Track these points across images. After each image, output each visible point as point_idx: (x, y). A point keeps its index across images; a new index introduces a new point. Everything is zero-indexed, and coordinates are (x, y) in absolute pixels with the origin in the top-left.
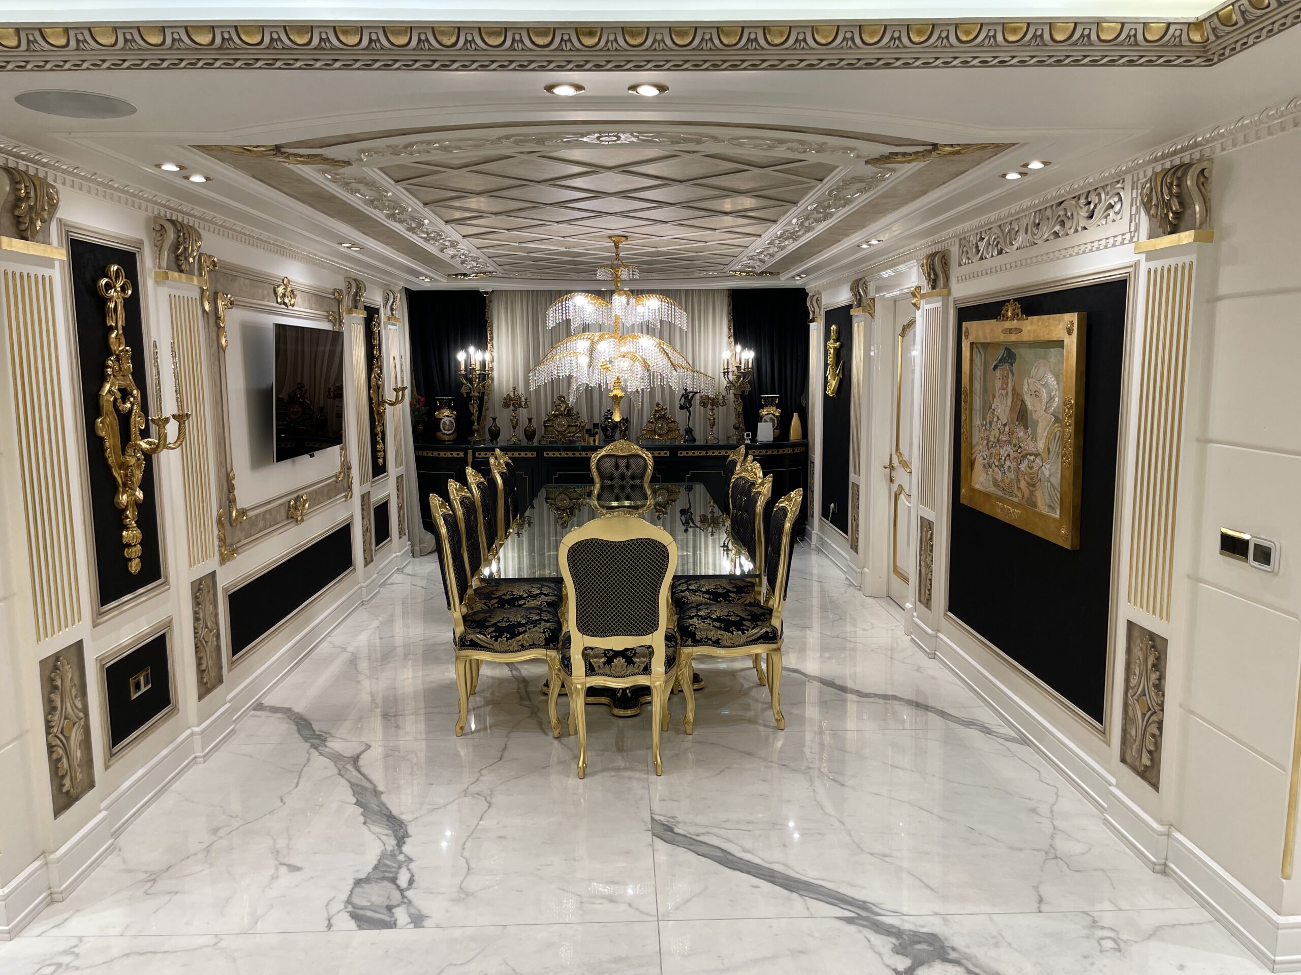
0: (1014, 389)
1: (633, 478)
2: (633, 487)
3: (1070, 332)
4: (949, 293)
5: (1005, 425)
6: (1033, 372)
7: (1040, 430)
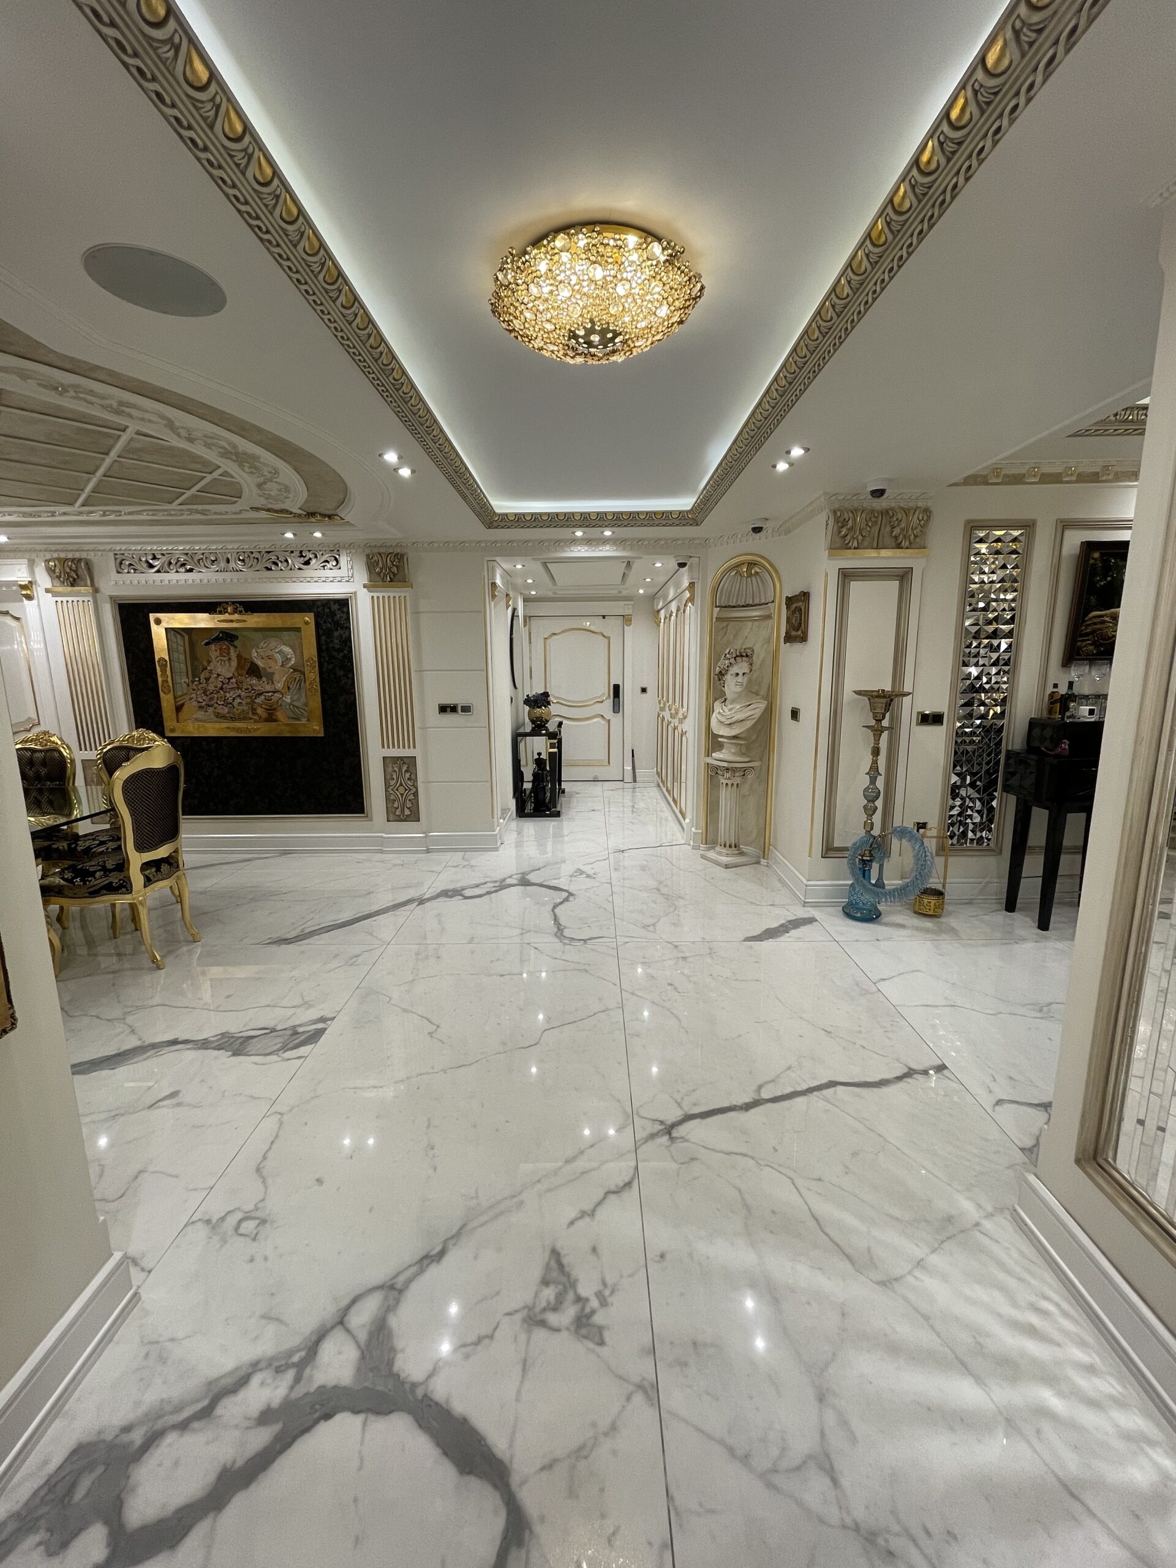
3: (308, 623)
5: (229, 679)
6: (262, 645)
7: (276, 677)
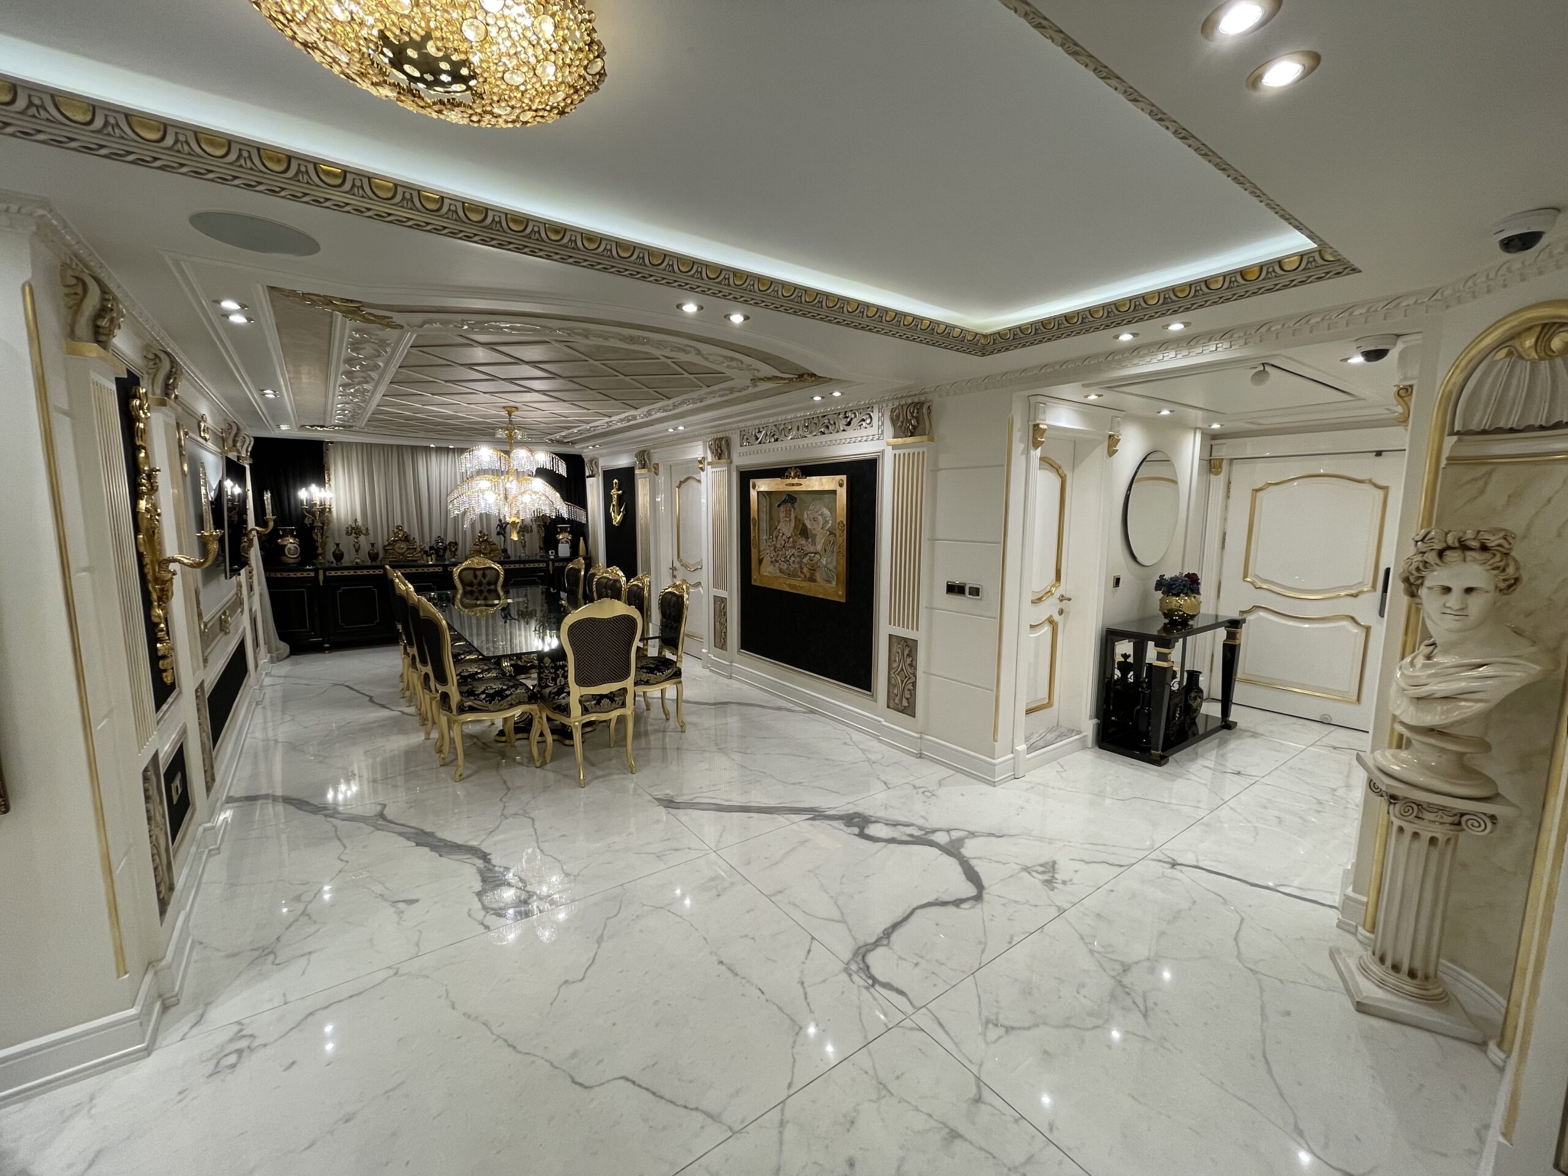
0: (796, 517)
1: (489, 584)
2: (489, 591)
3: (841, 485)
4: (731, 462)
5: (789, 538)
6: (811, 507)
7: (818, 539)
